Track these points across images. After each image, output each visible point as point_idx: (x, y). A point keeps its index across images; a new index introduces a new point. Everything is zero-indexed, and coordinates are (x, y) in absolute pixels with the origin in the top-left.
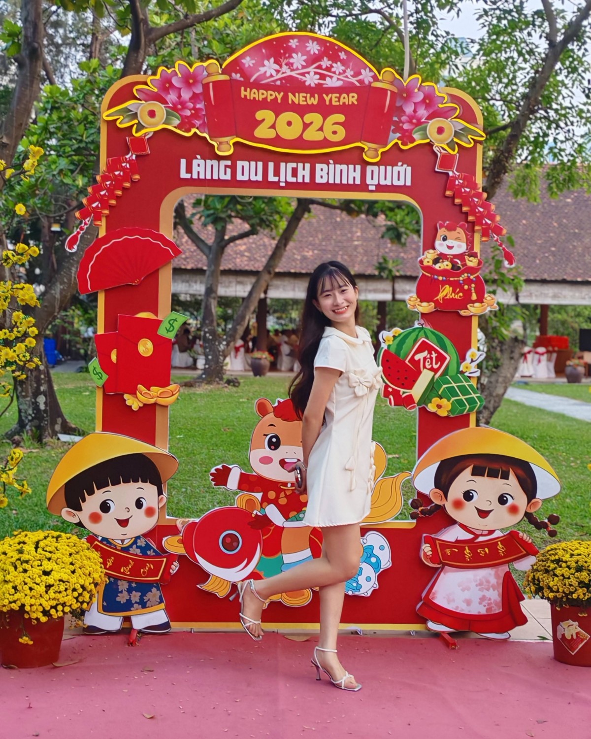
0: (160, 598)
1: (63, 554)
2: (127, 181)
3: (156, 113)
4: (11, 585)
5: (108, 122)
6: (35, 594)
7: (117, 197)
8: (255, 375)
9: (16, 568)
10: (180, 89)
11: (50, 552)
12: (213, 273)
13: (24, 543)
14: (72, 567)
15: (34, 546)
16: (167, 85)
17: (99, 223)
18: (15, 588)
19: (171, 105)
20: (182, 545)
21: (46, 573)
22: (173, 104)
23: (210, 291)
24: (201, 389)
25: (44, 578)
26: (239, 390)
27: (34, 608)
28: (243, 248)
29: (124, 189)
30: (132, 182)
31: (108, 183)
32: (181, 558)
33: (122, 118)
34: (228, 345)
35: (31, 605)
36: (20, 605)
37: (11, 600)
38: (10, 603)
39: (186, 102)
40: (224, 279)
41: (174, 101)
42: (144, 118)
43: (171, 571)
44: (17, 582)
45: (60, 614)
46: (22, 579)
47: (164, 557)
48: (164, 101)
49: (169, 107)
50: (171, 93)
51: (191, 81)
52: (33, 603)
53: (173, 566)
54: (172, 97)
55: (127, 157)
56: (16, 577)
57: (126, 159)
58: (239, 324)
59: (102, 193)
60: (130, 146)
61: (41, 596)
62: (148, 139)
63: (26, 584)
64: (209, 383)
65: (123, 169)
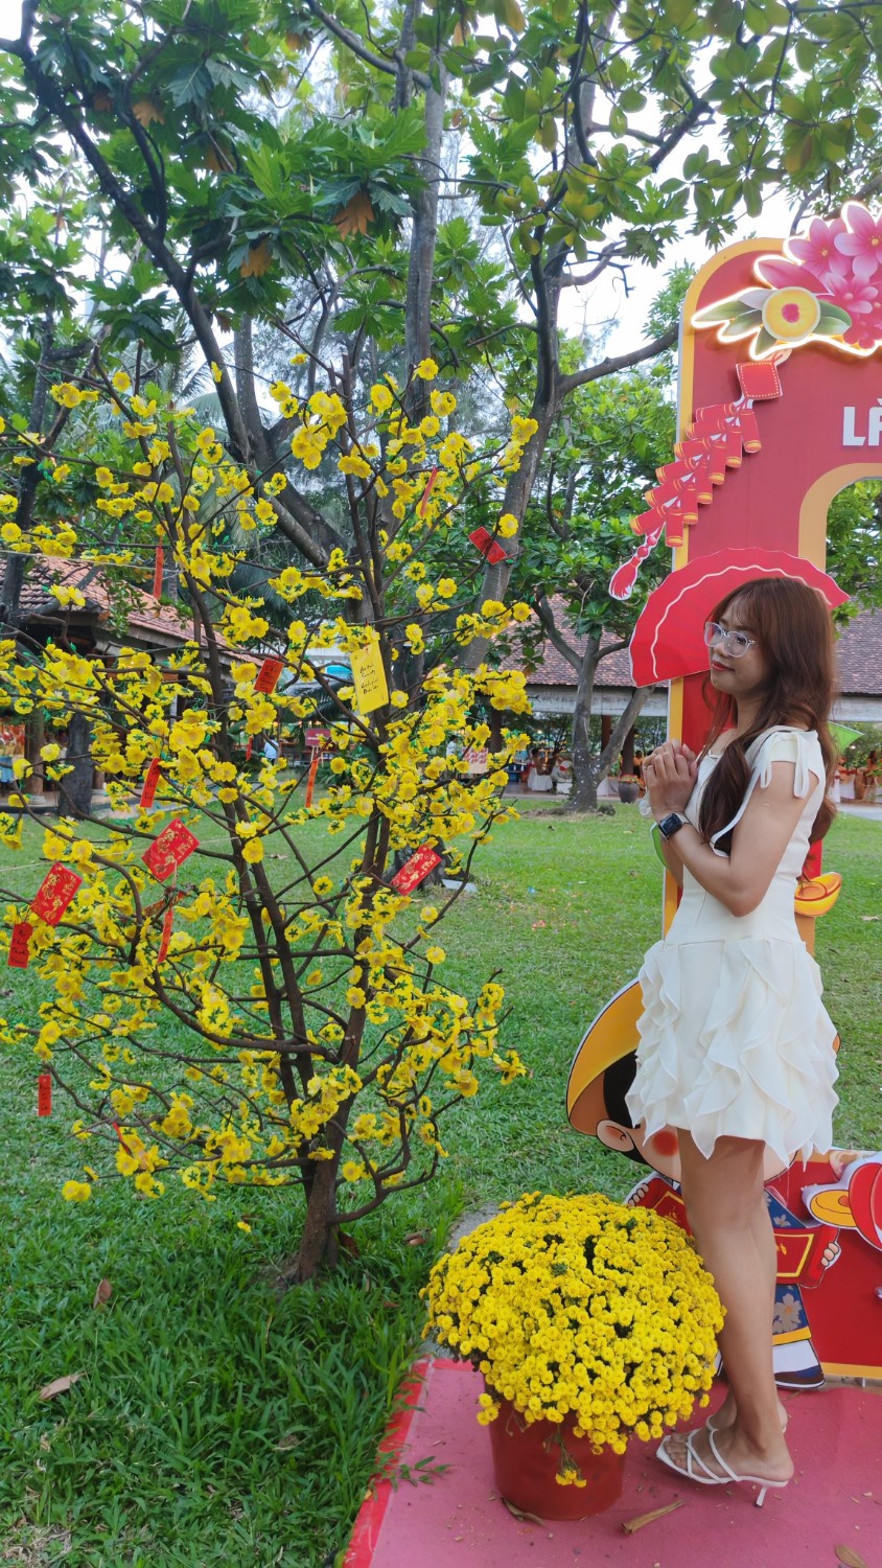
0: (802, 1315)
1: (650, 1276)
2: (735, 454)
3: (801, 312)
4: (545, 1359)
5: (698, 333)
6: (602, 1388)
7: (714, 486)
8: (624, 800)
9: (551, 1314)
10: (851, 259)
11: (621, 1270)
12: (584, 689)
13: (559, 1240)
14: (675, 1312)
15: (582, 1250)
16: (825, 253)
17: (677, 540)
18: (554, 1367)
19: (831, 293)
20: (848, 1210)
21: (623, 1331)
22: (836, 291)
23: (582, 708)
24: (574, 818)
25: (620, 1343)
26: (615, 818)
27: (602, 1423)
28: (609, 662)
29: (729, 470)
30: (746, 455)
31: (696, 458)
32: (846, 1237)
33: (727, 322)
34: (602, 768)
35: (594, 1416)
36: (566, 1411)
37: (547, 1399)
38: (545, 1405)
39: (863, 287)
40: (598, 696)
41: (838, 285)
42: (774, 320)
43: (824, 1261)
44: (561, 1355)
45: (658, 1432)
46: (571, 1347)
47: (809, 1231)
48: (814, 285)
49: (828, 297)
50: (831, 267)
51: (875, 242)
52: (598, 1412)
53: (827, 1252)
54: (833, 277)
55: (736, 404)
56: (553, 1339)
57: (734, 408)
58: (615, 744)
59: (685, 479)
60: (743, 385)
61: (616, 1391)
62: (779, 367)
63: (579, 1360)
64: (582, 810)
65: (728, 429)
